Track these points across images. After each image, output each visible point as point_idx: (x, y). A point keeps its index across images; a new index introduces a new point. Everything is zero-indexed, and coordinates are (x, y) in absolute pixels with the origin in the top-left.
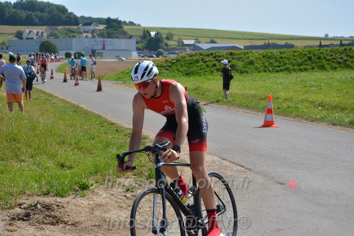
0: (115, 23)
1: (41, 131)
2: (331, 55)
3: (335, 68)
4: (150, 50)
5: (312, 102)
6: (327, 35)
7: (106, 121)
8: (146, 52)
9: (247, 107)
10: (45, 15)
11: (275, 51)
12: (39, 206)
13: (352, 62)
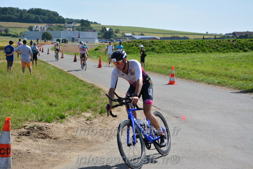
0: (86, 23)
1: (40, 84)
2: (209, 44)
3: (211, 52)
4: (106, 39)
5: (197, 71)
6: (207, 33)
7: (78, 79)
8: (104, 40)
9: (160, 73)
10: (46, 17)
11: (177, 41)
12: (35, 127)
13: (221, 48)
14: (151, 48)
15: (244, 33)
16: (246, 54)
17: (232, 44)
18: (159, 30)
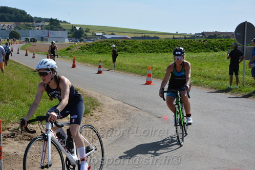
0: (55, 22)
4: (76, 38)
6: (177, 32)
8: (74, 39)
11: (149, 41)
13: (192, 48)
14: (123, 48)
15: (213, 33)
16: (217, 54)
17: (203, 44)
18: (130, 30)
